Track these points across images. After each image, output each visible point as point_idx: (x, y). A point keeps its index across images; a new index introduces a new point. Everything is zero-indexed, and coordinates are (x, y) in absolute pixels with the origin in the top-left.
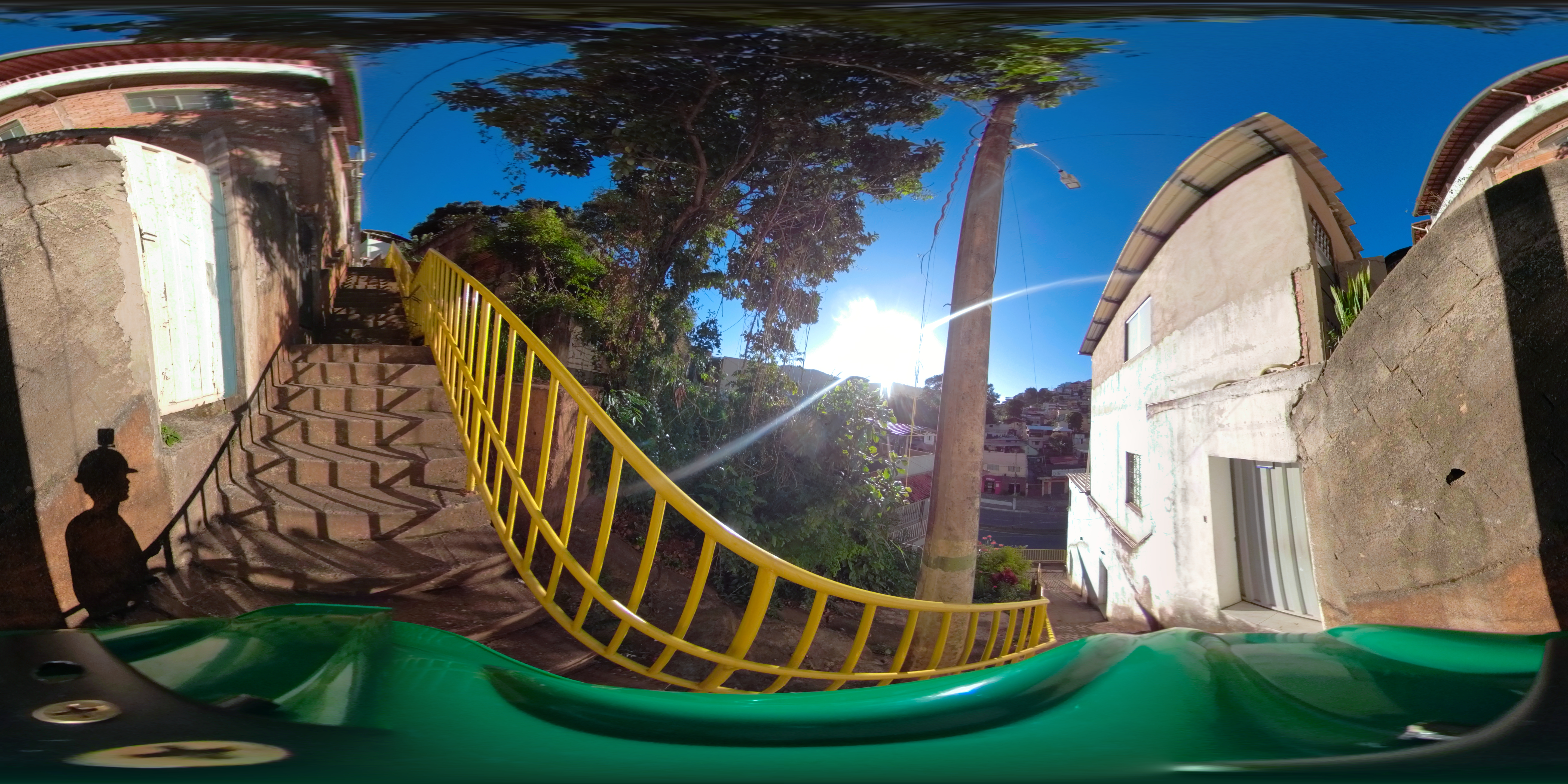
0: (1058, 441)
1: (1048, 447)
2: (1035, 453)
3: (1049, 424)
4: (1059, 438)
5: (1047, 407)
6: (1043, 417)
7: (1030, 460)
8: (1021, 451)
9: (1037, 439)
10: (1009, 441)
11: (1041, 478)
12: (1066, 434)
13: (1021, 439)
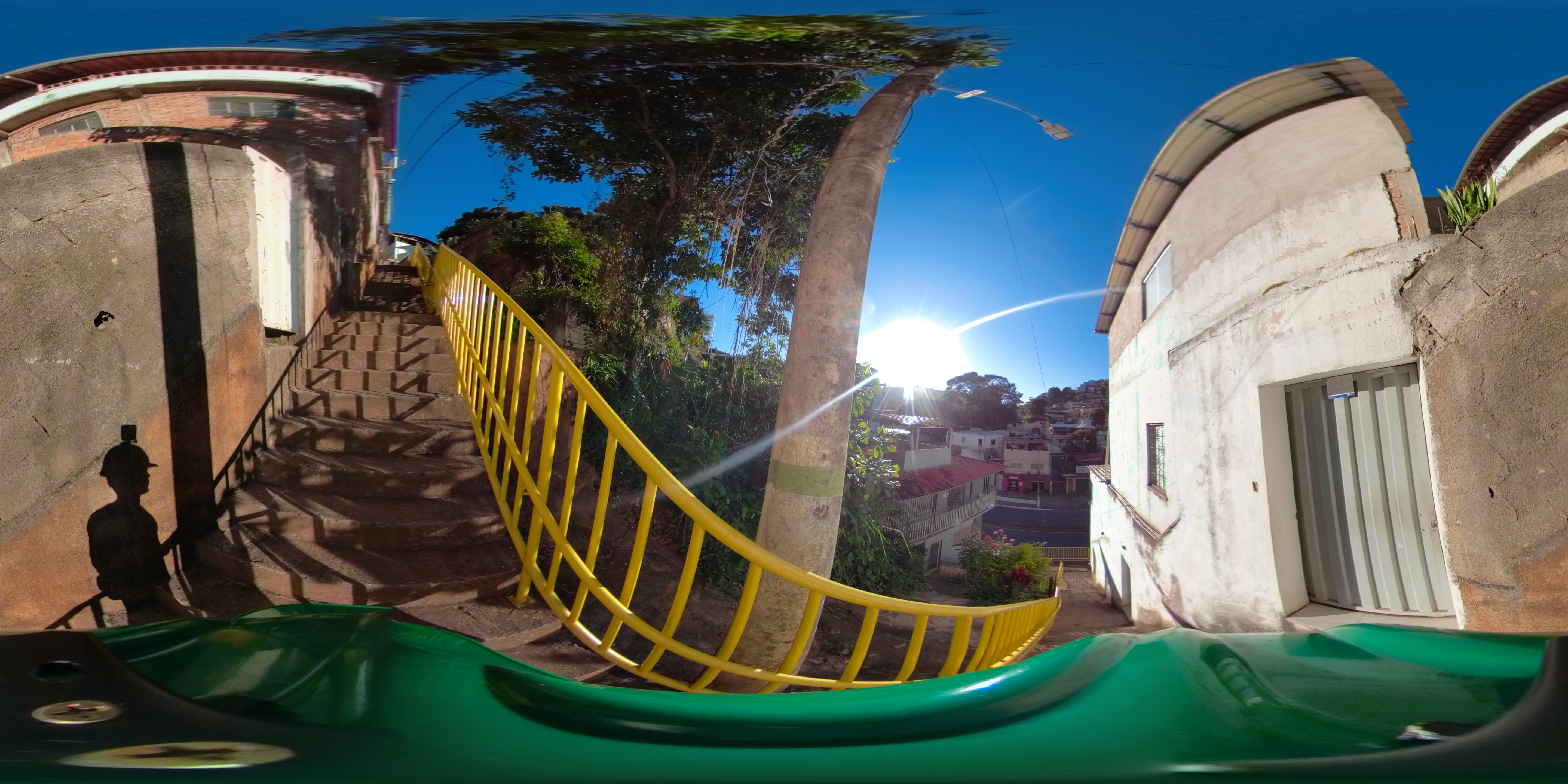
0: (1082, 438)
1: (1072, 445)
2: (1057, 450)
3: (1072, 422)
4: (1082, 435)
5: (1071, 406)
6: (1067, 416)
7: (1054, 458)
8: (1045, 449)
9: (1061, 437)
10: (1032, 439)
11: (1065, 475)
12: (1090, 431)
13: (1044, 438)
